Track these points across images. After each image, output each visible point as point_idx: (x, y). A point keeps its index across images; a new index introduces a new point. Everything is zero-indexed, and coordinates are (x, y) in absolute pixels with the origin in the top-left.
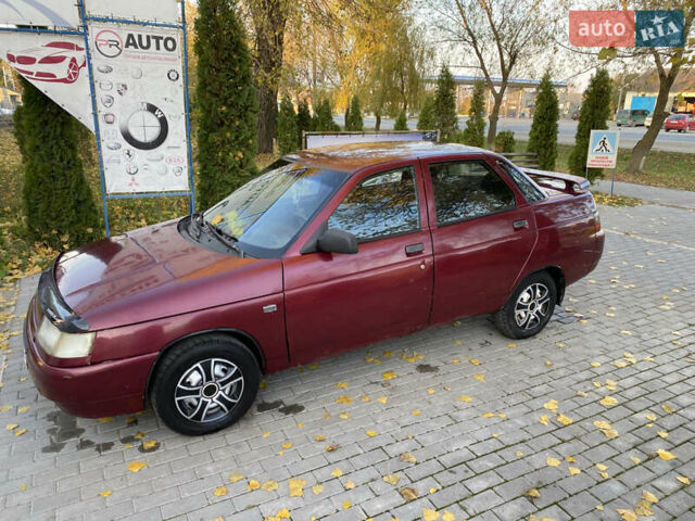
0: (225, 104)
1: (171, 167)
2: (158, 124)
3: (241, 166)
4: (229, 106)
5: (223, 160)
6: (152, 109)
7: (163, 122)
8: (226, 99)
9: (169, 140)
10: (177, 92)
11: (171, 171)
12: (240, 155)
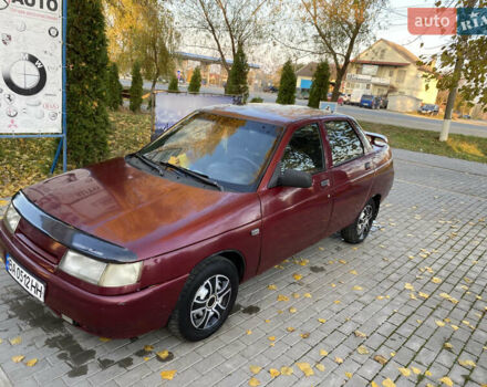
0: (85, 61)
1: (47, 112)
2: (37, 73)
3: (97, 113)
4: (88, 63)
5: (83, 108)
6: (33, 59)
7: (42, 72)
8: (86, 56)
9: (47, 89)
10: (56, 47)
11: (46, 115)
12: (96, 104)
